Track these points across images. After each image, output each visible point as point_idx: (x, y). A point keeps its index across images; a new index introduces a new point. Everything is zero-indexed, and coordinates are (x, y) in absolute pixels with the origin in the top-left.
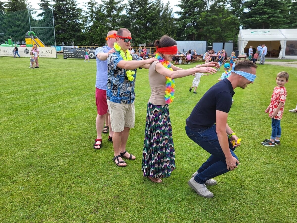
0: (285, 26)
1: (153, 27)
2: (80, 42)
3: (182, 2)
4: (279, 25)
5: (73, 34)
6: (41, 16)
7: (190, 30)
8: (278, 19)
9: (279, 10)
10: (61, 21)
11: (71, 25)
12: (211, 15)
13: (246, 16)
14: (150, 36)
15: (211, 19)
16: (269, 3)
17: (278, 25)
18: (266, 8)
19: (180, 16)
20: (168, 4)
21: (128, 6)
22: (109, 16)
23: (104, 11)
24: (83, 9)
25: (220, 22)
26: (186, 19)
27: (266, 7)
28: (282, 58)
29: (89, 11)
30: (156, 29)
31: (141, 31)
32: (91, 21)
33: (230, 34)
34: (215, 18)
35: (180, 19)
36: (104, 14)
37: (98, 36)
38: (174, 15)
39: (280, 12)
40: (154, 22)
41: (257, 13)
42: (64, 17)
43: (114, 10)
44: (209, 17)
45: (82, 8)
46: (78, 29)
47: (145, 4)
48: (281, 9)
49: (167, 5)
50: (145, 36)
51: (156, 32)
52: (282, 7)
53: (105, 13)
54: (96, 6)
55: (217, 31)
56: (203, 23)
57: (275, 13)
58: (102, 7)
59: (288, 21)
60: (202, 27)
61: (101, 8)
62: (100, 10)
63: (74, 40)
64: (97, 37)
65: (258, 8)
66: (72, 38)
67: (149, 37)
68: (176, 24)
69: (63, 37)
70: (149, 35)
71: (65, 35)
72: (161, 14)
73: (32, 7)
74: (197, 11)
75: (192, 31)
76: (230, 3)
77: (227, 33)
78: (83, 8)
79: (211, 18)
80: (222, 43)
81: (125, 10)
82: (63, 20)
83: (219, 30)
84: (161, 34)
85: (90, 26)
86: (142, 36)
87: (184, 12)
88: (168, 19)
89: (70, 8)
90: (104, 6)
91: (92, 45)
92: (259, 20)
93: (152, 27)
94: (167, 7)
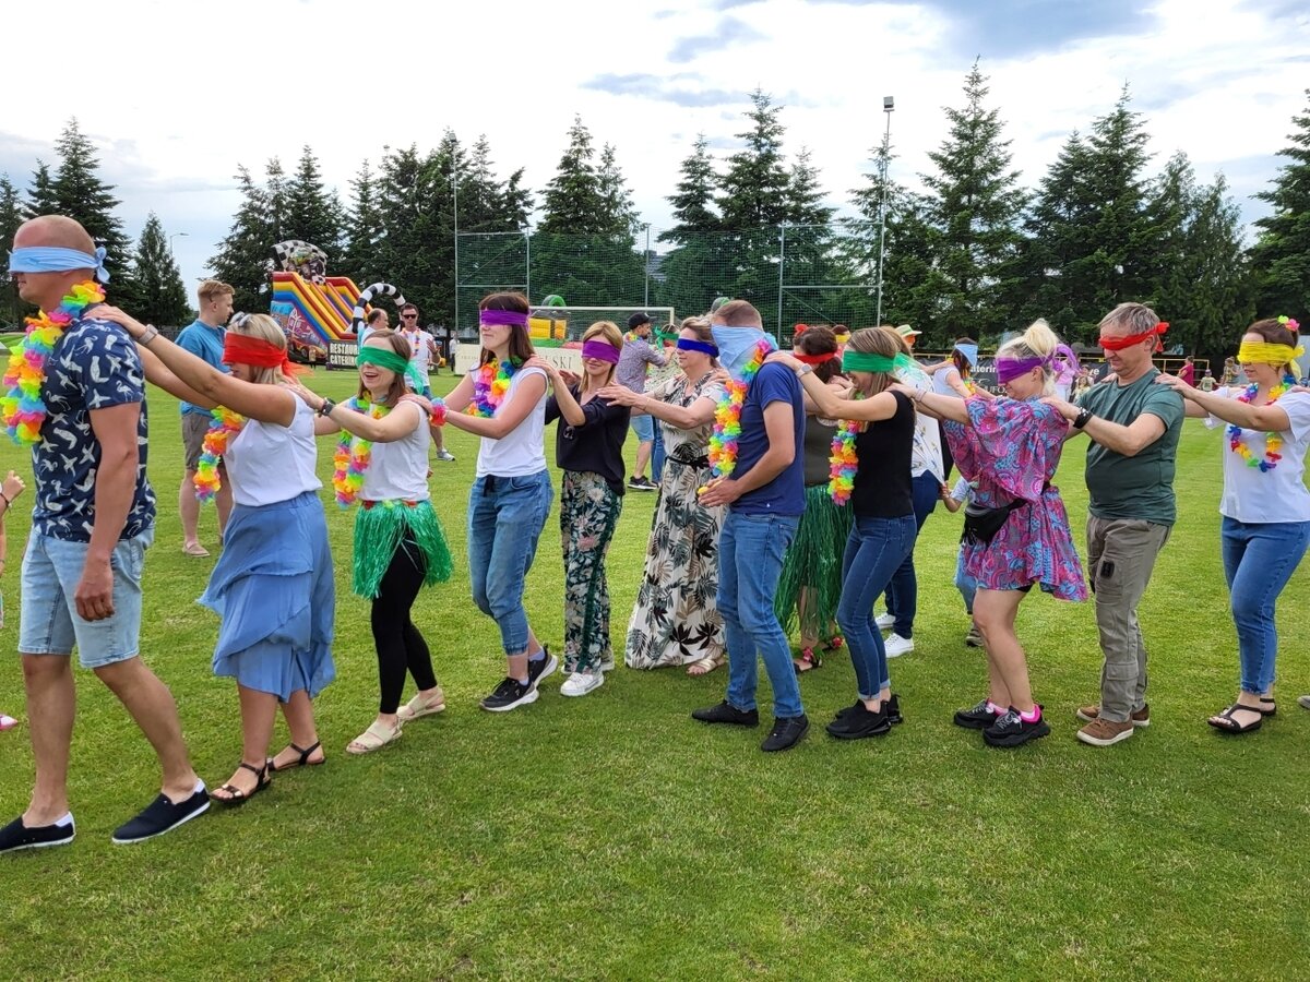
3: (1284, 184)
6: (669, 240)
20: (1219, 191)
38: (1243, 234)
40: (1161, 261)
49: (1212, 193)
51: (1170, 297)
58: (927, 205)
72: (1183, 227)
73: (631, 209)
84: (1189, 308)
94: (1215, 200)
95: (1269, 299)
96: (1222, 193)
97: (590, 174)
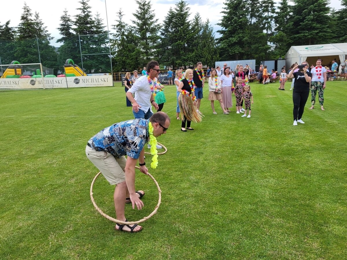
3: (223, 21)
6: (60, 42)
7: (235, 49)
12: (257, 33)
19: (222, 35)
20: (208, 23)
21: (162, 26)
23: (135, 33)
27: (314, 23)
29: (118, 33)
36: (136, 36)
38: (215, 34)
41: (305, 28)
43: (147, 32)
45: (109, 30)
56: (249, 41)
57: (324, 28)
59: (335, 35)
60: (248, 45)
65: (307, 24)
72: (201, 33)
73: (48, 33)
79: (258, 36)
81: (160, 31)
84: (203, 55)
86: (183, 58)
87: (227, 31)
90: (136, 28)
92: (308, 35)
93: (192, 48)
94: (207, 26)
97: (32, 22)
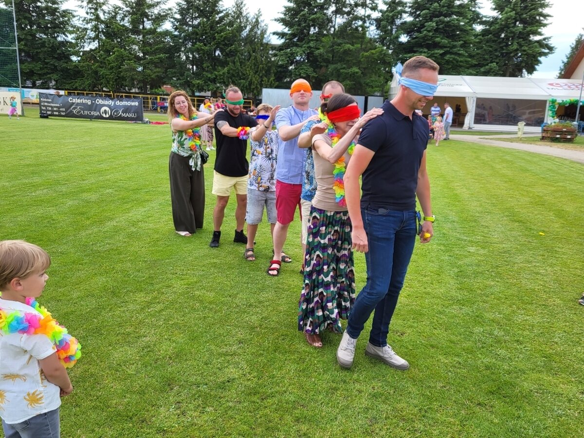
0: (470, 71)
1: (228, 59)
2: (70, 82)
3: (285, 15)
4: (460, 69)
5: (51, 64)
7: (302, 69)
8: (458, 58)
9: (460, 41)
10: (26, 34)
11: (48, 44)
12: (341, 43)
13: (404, 49)
14: (224, 76)
15: (341, 50)
16: (443, 27)
17: (458, 68)
18: (438, 37)
19: (283, 41)
20: (259, 16)
21: (176, 13)
22: (136, 31)
23: (123, 19)
24: (75, 14)
25: (359, 58)
26: (294, 48)
27: (438, 35)
28: (470, 128)
29: (89, 17)
30: (234, 63)
31: (204, 65)
32: (94, 39)
33: (376, 81)
34: (349, 49)
35: (282, 46)
36: (123, 26)
37: (111, 71)
38: (269, 38)
39: (462, 46)
40: (231, 49)
41: (423, 44)
42: (31, 27)
43: (145, 19)
44: (337, 47)
45: (74, 9)
46: (65, 54)
47: (212, 13)
48: (464, 39)
49: (256, 17)
50: (212, 77)
51: (235, 69)
52: (465, 37)
53: (127, 24)
54: (104, 7)
55: (354, 73)
56: (326, 57)
57: (454, 46)
58: (120, 12)
59: (475, 62)
60: (325, 64)
61: (116, 13)
62: (114, 17)
63: (55, 76)
64: (108, 73)
65: (426, 36)
66: (50, 74)
67: (220, 79)
68: (275, 55)
69: (29, 69)
70: (222, 75)
71: (34, 66)
72: (245, 33)
74: (314, 33)
75: (307, 71)
76: (374, 22)
77: (371, 79)
78: (75, 11)
79: (341, 48)
80: (363, 98)
81: (170, 21)
82: (30, 34)
83: (357, 73)
84: (244, 75)
85: (91, 50)
86: (207, 76)
87: (290, 34)
88: (259, 45)
89: (47, 8)
90: (124, 10)
91: (96, 89)
93: (226, 59)
94: (257, 21)
95: (280, 72)
96: (261, 17)
